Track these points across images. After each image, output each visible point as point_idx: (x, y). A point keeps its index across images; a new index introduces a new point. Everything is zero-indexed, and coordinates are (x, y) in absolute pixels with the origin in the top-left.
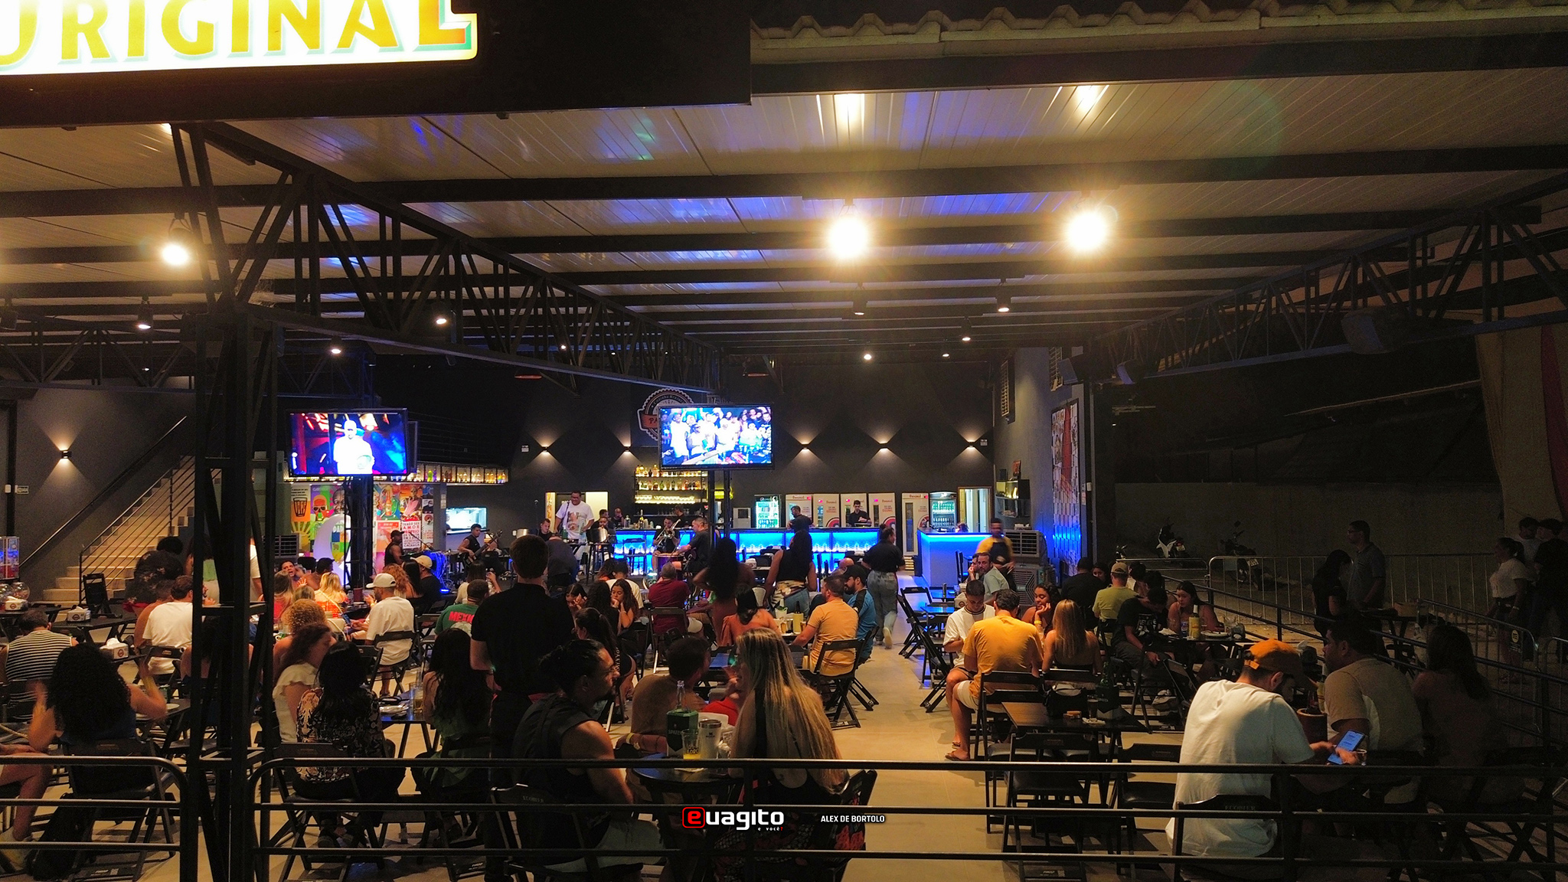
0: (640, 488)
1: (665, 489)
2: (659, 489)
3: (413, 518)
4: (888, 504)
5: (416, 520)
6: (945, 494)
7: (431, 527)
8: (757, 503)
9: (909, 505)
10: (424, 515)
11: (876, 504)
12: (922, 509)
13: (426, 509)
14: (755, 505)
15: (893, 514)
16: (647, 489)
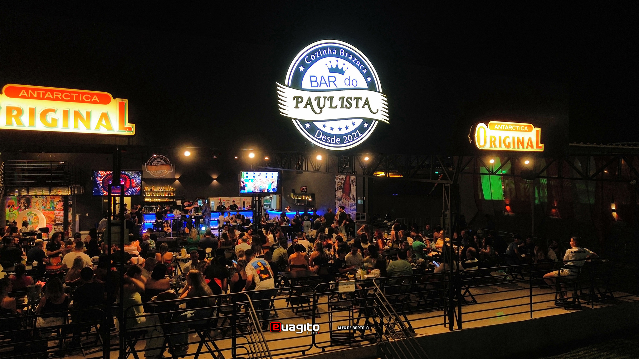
0: (147, 195)
1: (157, 196)
2: (155, 195)
16: (150, 195)
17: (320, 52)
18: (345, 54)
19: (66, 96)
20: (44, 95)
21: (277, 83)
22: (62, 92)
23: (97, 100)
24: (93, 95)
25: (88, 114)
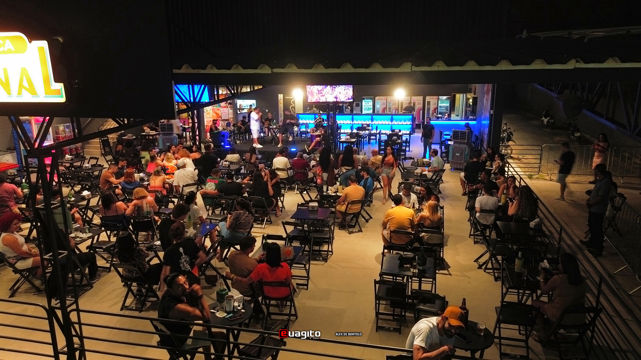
3: (225, 107)
4: (420, 101)
5: (226, 108)
6: (445, 97)
7: (232, 111)
8: (363, 100)
9: (429, 103)
10: (229, 106)
11: (414, 101)
12: (435, 104)
13: (230, 103)
14: (362, 101)
15: (422, 106)
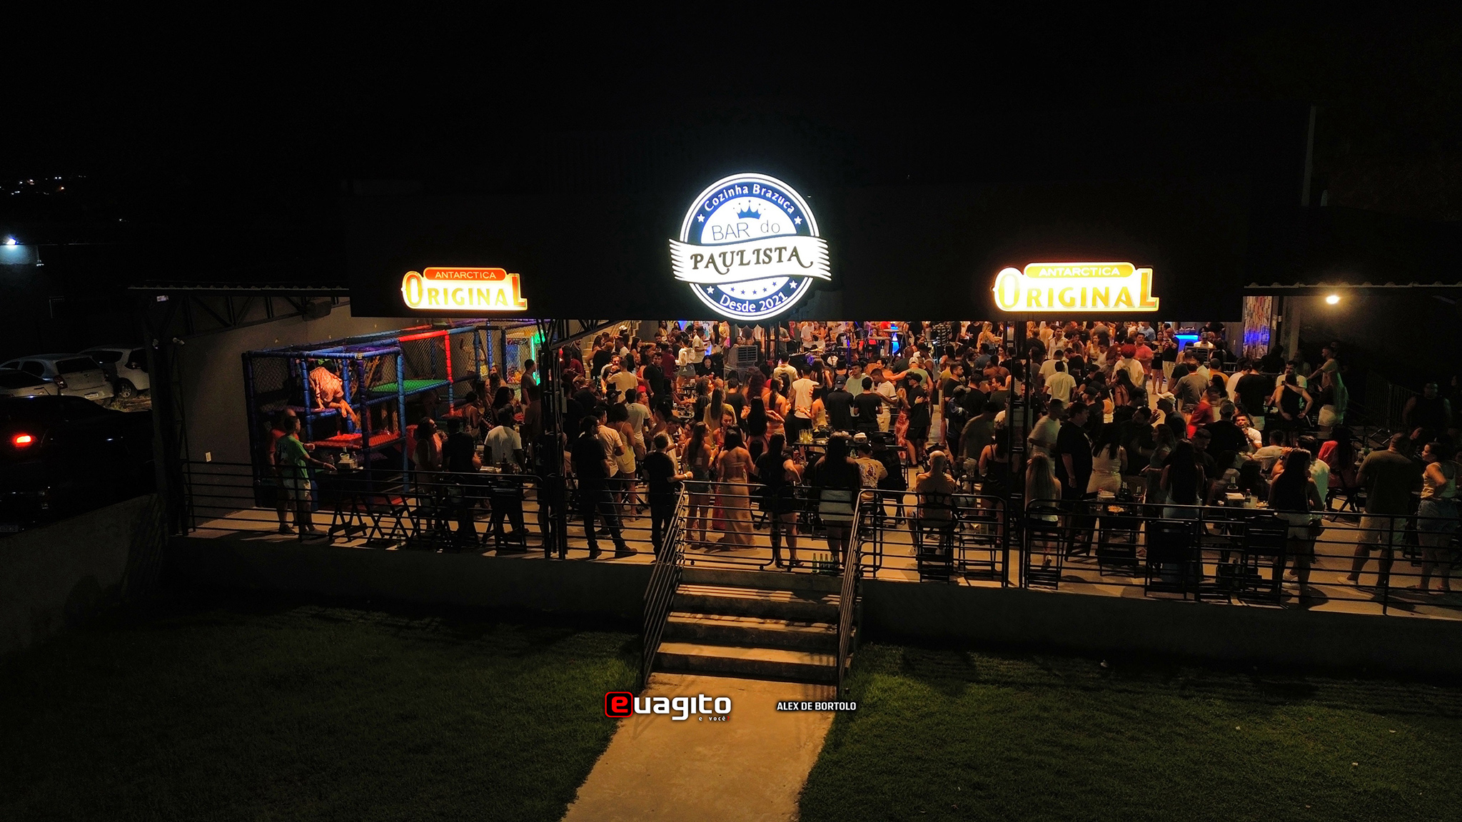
17: (725, 193)
18: (761, 190)
19: (470, 275)
20: (453, 275)
21: (670, 240)
22: (467, 271)
23: (494, 276)
24: (490, 272)
25: (488, 291)
